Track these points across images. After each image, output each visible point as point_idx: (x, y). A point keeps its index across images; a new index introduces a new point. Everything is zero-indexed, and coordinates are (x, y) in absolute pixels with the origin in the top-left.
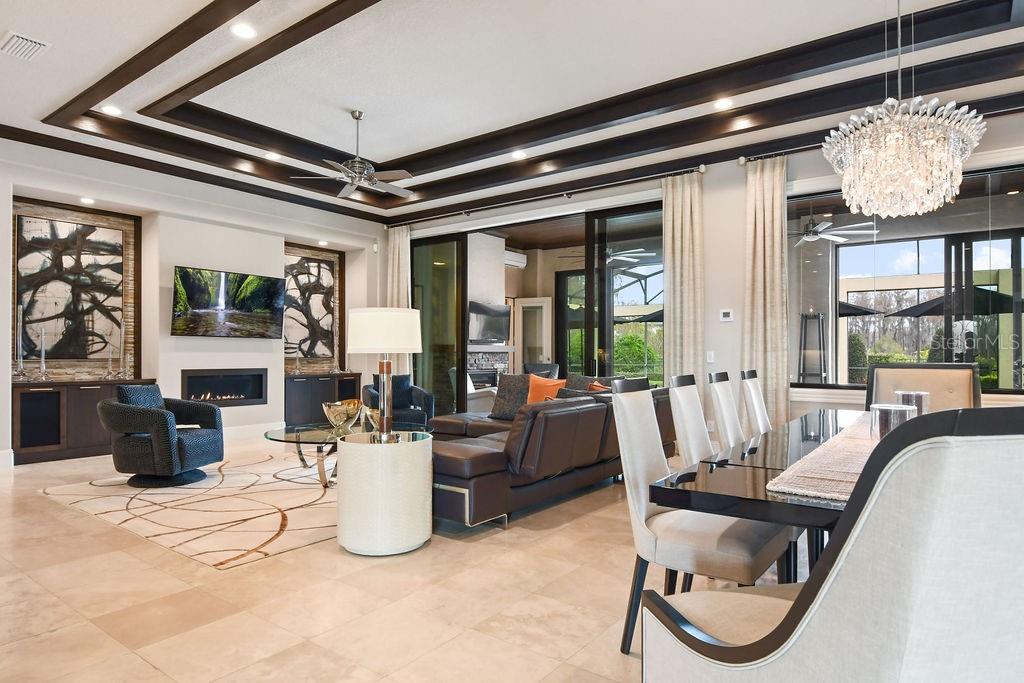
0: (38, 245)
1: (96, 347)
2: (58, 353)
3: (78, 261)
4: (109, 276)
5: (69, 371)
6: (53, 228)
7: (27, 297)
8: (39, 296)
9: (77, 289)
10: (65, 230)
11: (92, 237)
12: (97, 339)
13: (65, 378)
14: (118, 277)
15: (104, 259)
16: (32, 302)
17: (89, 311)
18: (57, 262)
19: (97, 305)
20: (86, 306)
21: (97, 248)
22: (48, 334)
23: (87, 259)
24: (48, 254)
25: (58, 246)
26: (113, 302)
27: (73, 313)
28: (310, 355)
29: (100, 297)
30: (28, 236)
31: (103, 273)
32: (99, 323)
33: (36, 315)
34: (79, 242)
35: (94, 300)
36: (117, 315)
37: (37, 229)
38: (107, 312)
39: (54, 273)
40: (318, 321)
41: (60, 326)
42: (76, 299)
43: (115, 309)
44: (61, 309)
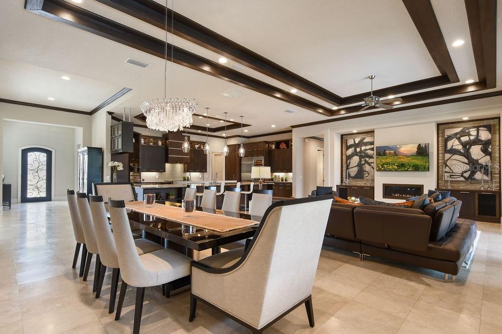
0: (351, 146)
1: (366, 175)
2: (356, 177)
3: (361, 149)
4: (370, 152)
5: (360, 182)
6: (354, 141)
7: (348, 161)
8: (351, 161)
9: (361, 157)
10: (357, 141)
11: (365, 141)
12: (366, 173)
13: (359, 185)
14: (372, 152)
15: (368, 147)
16: (350, 163)
17: (364, 164)
18: (355, 150)
19: (366, 162)
20: (363, 162)
21: (366, 144)
22: (353, 171)
23: (363, 148)
24: (353, 148)
25: (356, 145)
26: (371, 160)
27: (360, 165)
28: (471, 178)
29: (367, 159)
30: (348, 145)
31: (368, 151)
32: (367, 168)
33: (351, 166)
34: (361, 143)
35: (365, 160)
36: (372, 164)
37: (351, 142)
38: (369, 164)
39: (355, 154)
40: (477, 161)
41: (356, 169)
42: (360, 161)
43: (372, 163)
44: (357, 164)
